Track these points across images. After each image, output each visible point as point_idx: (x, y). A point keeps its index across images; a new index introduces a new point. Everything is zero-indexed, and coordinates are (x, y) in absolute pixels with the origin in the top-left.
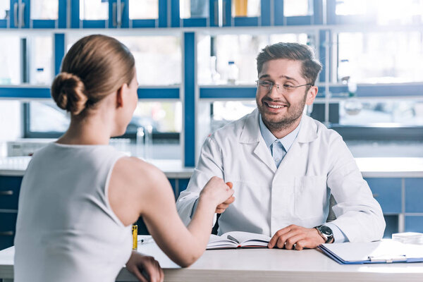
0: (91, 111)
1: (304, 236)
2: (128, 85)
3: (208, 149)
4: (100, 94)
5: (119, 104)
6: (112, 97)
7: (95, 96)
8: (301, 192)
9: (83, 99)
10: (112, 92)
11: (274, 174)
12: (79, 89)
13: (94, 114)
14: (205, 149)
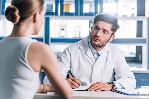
0: (22, 23)
1: (103, 86)
2: (40, 13)
3: (65, 54)
4: (26, 16)
5: (35, 21)
6: (32, 17)
7: (23, 16)
8: (105, 70)
9: (18, 18)
10: (32, 15)
11: (94, 63)
12: (17, 13)
13: (23, 25)
14: (64, 54)
